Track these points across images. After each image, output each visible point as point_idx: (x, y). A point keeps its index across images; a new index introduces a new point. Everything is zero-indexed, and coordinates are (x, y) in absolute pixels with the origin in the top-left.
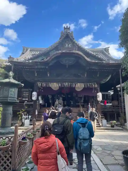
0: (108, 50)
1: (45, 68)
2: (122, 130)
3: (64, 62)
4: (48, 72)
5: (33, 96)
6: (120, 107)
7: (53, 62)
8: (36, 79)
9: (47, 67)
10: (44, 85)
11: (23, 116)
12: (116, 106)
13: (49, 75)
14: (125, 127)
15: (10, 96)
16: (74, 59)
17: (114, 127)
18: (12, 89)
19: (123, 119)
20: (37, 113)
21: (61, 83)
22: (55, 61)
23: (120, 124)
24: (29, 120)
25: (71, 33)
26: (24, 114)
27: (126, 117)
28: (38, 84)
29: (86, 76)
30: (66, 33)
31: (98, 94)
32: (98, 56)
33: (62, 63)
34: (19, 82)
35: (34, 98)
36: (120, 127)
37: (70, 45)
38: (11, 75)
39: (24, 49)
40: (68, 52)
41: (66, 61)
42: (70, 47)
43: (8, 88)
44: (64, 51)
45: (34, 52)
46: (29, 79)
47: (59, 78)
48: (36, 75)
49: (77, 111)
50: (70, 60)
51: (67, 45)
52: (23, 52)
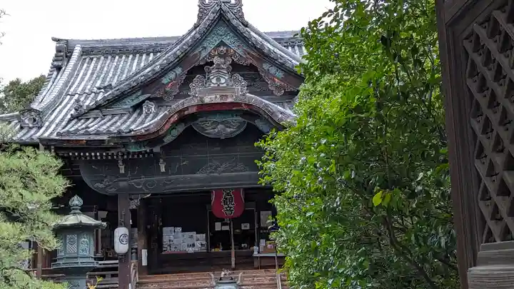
1: (151, 151)
3: (207, 128)
4: (161, 160)
7: (175, 133)
9: (157, 149)
13: (163, 170)
16: (240, 119)
22: (181, 128)
33: (202, 133)
35: (121, 247)
37: (223, 81)
38: (77, 205)
39: (59, 50)
40: (218, 101)
41: (215, 128)
42: (225, 85)
43: (75, 237)
44: (207, 100)
45: (99, 59)
46: (101, 186)
47: (198, 175)
48: (122, 171)
49: (266, 282)
50: (227, 124)
51: (214, 81)
52: (55, 63)
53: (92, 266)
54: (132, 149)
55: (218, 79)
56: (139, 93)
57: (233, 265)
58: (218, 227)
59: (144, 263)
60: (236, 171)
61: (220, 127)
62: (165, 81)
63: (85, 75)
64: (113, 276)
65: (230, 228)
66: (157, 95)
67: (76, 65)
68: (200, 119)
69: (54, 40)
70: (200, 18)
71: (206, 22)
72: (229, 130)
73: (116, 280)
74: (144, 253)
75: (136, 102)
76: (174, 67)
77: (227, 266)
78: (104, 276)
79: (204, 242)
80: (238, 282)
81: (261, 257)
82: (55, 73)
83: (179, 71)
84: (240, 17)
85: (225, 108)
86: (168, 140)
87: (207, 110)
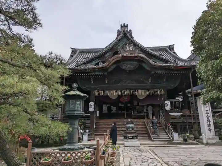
0: (173, 48)
1: (104, 74)
2: (197, 144)
3: (124, 66)
4: (106, 79)
5: (90, 106)
6: (192, 117)
7: (112, 68)
8: (92, 87)
9: (106, 74)
10: (102, 93)
11: (80, 130)
12: (188, 116)
13: (107, 82)
14: (200, 140)
15: (76, 109)
16: (136, 63)
17: (187, 141)
18: (78, 102)
19: (197, 131)
20: (94, 127)
21: (122, 91)
22: (115, 66)
23: (193, 137)
24: (87, 135)
25: (128, 31)
26: (80, 128)
27: (200, 129)
28: (94, 93)
29: (150, 81)
30: (124, 31)
31: (166, 102)
32: (163, 57)
33: (122, 68)
34: (85, 94)
35: (91, 109)
36: (194, 141)
37: (131, 48)
38: (75, 87)
39: (72, 51)
40: (129, 55)
41: (127, 66)
42: (132, 50)
43: (74, 101)
44: (125, 55)
45: (84, 54)
46: (85, 88)
47: (118, 85)
48: (92, 82)
49: (141, 123)
50: (132, 65)
51: (128, 48)
52: (72, 55)
53: (82, 115)
54: (97, 73)
55: (129, 48)
56: (97, 60)
57: (125, 118)
58: (120, 105)
59: (98, 115)
60: (132, 84)
61: (129, 66)
62: (106, 56)
63: (80, 57)
64: (88, 119)
65: (124, 105)
66: (104, 60)
67: (77, 55)
68: (122, 63)
69: (71, 48)
70: (118, 36)
71: (120, 37)
72: (132, 67)
73: (89, 121)
74: (98, 112)
75: (96, 62)
76: (109, 52)
77: (123, 117)
78: (84, 119)
79: (116, 110)
80: (134, 124)
81: (134, 115)
82: (71, 57)
83: (110, 53)
84: (131, 35)
85: (131, 58)
86: (110, 70)
87: (125, 59)
